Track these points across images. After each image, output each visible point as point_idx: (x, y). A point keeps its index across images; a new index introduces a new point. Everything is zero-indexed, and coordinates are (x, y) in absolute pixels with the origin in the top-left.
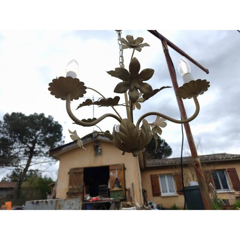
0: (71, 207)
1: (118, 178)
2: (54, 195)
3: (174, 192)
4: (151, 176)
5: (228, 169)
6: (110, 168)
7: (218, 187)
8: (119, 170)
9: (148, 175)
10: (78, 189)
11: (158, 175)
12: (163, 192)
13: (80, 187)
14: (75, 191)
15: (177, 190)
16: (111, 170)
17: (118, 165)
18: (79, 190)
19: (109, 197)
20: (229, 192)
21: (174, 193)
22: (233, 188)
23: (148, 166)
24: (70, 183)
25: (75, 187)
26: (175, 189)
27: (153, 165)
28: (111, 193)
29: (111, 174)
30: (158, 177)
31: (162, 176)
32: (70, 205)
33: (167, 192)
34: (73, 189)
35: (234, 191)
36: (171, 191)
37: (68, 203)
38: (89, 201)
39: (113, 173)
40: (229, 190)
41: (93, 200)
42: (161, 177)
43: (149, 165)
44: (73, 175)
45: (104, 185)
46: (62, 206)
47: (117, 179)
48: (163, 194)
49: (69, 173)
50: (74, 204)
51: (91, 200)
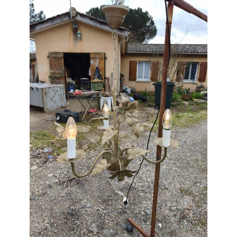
0: (56, 93)
1: (99, 67)
2: (37, 77)
3: (148, 78)
4: (130, 61)
5: (202, 63)
6: (91, 56)
7: (186, 78)
8: (100, 59)
9: (128, 61)
10: (60, 73)
11: (137, 62)
12: (139, 77)
13: (61, 72)
14: (57, 76)
15: (151, 77)
16: (92, 58)
17: (100, 53)
18: (61, 75)
19: (90, 90)
20: (193, 82)
21: (148, 80)
22: (198, 79)
23: (129, 52)
24: (51, 68)
25: (57, 72)
26: (150, 76)
27: (134, 51)
28: (91, 83)
29: (92, 62)
30: (137, 64)
31: (141, 62)
32: (55, 92)
33: (142, 78)
34: (55, 73)
35: (198, 82)
36: (145, 78)
37: (53, 90)
38: (73, 94)
39: (94, 61)
40: (194, 81)
41: (76, 94)
42: (139, 64)
43: (131, 51)
44: (53, 59)
45: (86, 78)
46: (48, 93)
47: (97, 68)
48: (138, 80)
49: (48, 57)
50: (59, 91)
51: (75, 94)
